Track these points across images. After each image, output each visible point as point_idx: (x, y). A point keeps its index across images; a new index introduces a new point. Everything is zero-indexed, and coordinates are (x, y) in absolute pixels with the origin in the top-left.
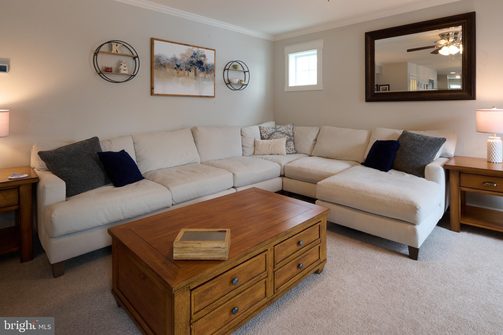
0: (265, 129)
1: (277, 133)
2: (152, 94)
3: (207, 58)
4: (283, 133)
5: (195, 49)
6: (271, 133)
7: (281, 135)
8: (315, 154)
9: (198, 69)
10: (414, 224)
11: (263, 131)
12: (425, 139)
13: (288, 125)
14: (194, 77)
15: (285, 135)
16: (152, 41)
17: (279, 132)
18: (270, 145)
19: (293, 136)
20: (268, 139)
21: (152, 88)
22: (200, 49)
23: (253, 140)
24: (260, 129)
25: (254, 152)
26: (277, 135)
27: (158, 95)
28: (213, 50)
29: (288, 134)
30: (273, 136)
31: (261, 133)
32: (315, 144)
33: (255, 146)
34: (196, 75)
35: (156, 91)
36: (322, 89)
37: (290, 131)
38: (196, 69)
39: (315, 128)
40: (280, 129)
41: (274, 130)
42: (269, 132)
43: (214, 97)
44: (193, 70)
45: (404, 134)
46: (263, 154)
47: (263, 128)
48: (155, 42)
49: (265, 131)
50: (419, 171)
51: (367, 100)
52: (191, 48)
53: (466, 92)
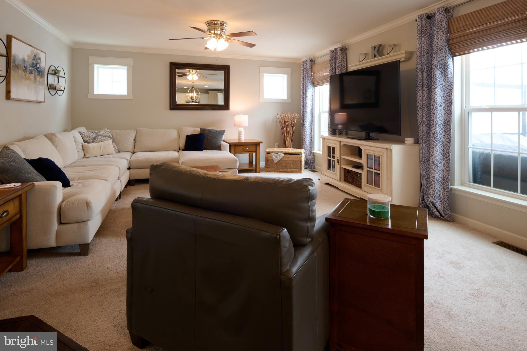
0: (86, 134)
1: (100, 137)
2: (8, 97)
3: (41, 61)
4: (105, 136)
5: (35, 51)
7: (104, 138)
8: (139, 151)
9: (36, 72)
11: (85, 136)
12: (215, 131)
13: (106, 129)
14: (34, 80)
15: (108, 138)
16: (9, 38)
17: (101, 135)
18: (100, 148)
20: (93, 142)
21: (9, 92)
22: (38, 51)
23: (81, 144)
24: (81, 134)
25: (85, 155)
26: (100, 138)
27: (13, 99)
28: (45, 53)
29: (109, 137)
30: (97, 139)
31: (82, 137)
32: (135, 143)
33: (83, 149)
34: (34, 77)
36: (132, 99)
37: (110, 134)
38: (35, 71)
39: (132, 131)
40: (101, 133)
41: (95, 134)
42: (92, 137)
43: (44, 102)
44: (33, 73)
45: (202, 130)
46: (94, 156)
47: (83, 133)
48: (13, 40)
49: (87, 136)
50: (218, 148)
51: (171, 109)
52: (33, 49)
53: (226, 106)
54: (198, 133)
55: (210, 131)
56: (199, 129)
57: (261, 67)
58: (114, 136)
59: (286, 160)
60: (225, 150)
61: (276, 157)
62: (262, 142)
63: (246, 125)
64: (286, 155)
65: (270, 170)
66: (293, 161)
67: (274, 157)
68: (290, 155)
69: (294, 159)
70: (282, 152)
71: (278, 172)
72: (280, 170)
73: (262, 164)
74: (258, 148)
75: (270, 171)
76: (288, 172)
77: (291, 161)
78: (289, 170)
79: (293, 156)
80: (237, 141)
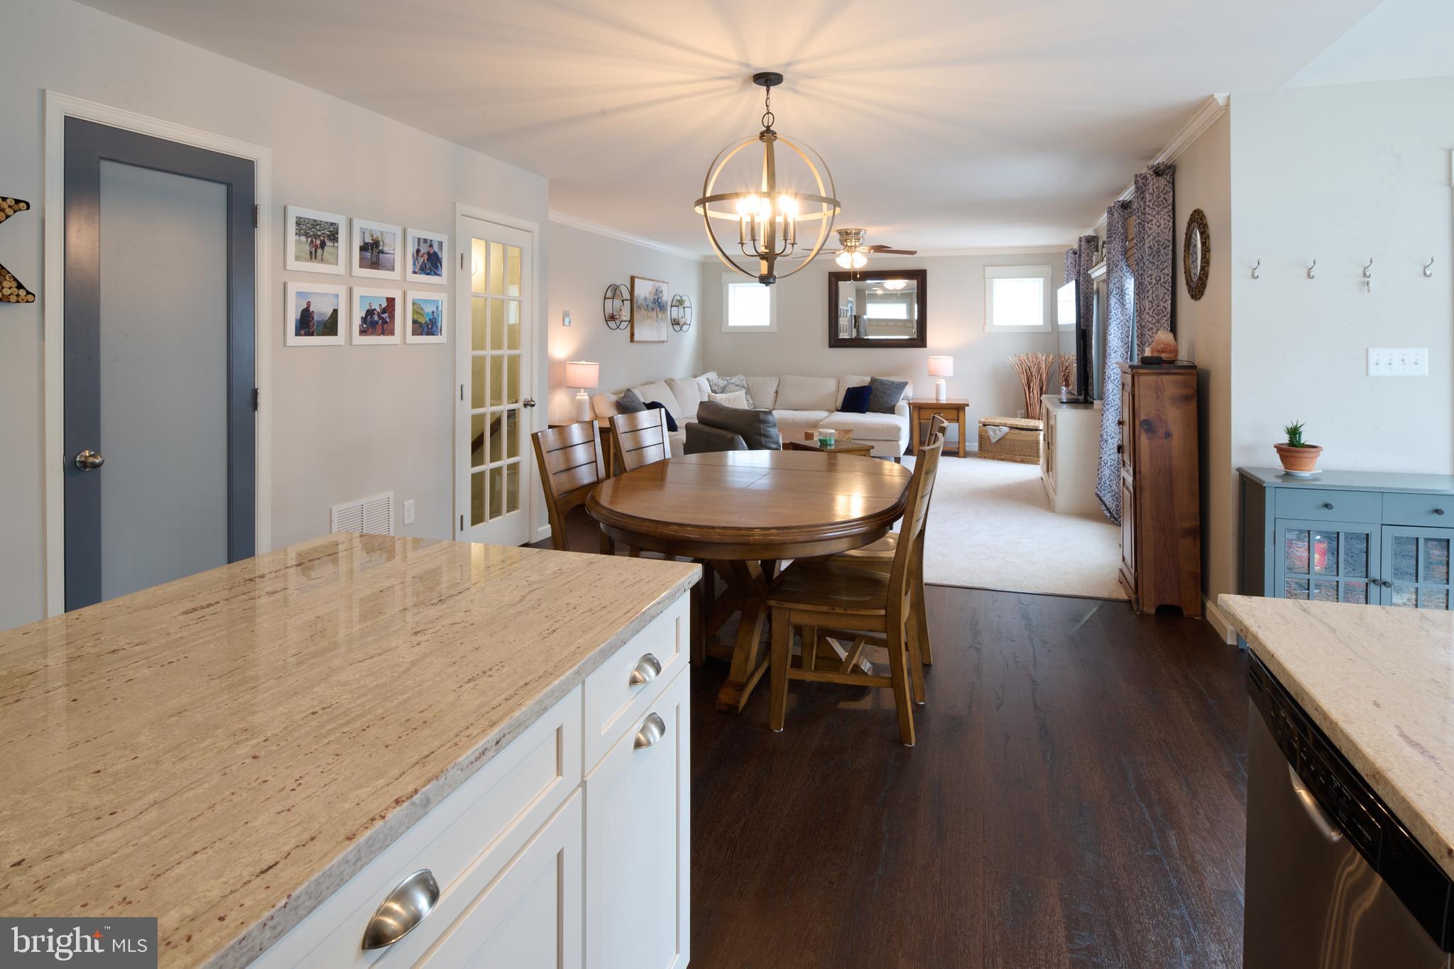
0: (715, 381)
1: (731, 386)
2: (632, 340)
3: (664, 293)
4: (738, 385)
5: (657, 284)
6: (723, 385)
7: (736, 388)
10: (897, 441)
11: (713, 384)
12: (893, 383)
13: (739, 375)
14: (655, 318)
15: (741, 387)
16: (633, 279)
18: (729, 400)
19: (748, 388)
20: (722, 392)
21: (632, 335)
22: (660, 284)
24: (708, 381)
27: (637, 342)
28: (667, 283)
29: (743, 387)
30: (726, 389)
31: (710, 386)
32: (776, 397)
34: (657, 316)
35: (636, 338)
36: (777, 330)
37: (744, 382)
38: (657, 308)
39: (774, 378)
40: (732, 381)
41: (726, 382)
42: (720, 385)
43: (667, 341)
44: (655, 310)
45: (873, 380)
47: (710, 380)
48: (636, 280)
49: (716, 384)
50: (891, 410)
51: (831, 346)
52: (654, 283)
53: (920, 340)
54: (867, 384)
55: (882, 383)
56: (868, 379)
57: (986, 268)
58: (750, 384)
59: (1011, 440)
60: (900, 414)
61: (995, 433)
62: (968, 405)
63: (950, 373)
64: (1013, 431)
65: (986, 455)
66: (1024, 441)
67: (991, 433)
68: (1019, 431)
69: (1025, 439)
70: (1005, 425)
71: (998, 459)
72: (1003, 457)
73: (973, 445)
74: (961, 414)
75: (985, 458)
76: (1015, 461)
77: (1020, 441)
78: (1018, 458)
79: (1024, 432)
80: (935, 402)
